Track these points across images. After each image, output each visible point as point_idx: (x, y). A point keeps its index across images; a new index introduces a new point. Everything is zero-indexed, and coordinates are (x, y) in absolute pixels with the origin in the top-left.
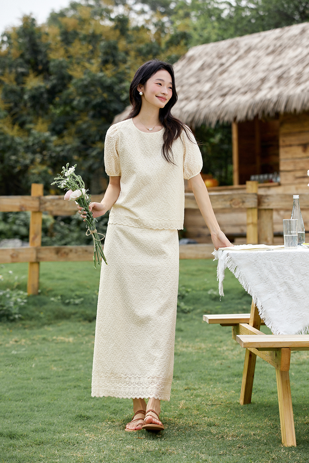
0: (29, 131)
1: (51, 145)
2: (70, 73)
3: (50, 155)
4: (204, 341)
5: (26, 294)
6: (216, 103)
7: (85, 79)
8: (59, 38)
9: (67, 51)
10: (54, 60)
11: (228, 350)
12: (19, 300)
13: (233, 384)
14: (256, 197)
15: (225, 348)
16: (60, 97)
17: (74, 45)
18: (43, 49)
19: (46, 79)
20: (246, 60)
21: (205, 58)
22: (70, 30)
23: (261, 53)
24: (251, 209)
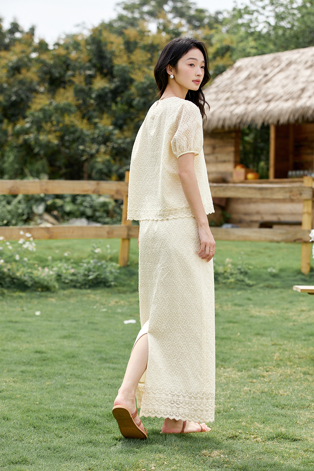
0: (95, 124)
1: (114, 138)
2: (133, 76)
3: (113, 146)
4: (273, 307)
5: (118, 265)
6: (261, 107)
7: (144, 83)
8: (122, 47)
9: (129, 57)
10: (118, 65)
11: (295, 315)
12: (113, 270)
13: (310, 342)
14: (311, 190)
15: (291, 314)
16: (122, 97)
17: (135, 53)
18: (108, 56)
19: (110, 81)
20: (287, 73)
21: (251, 69)
22: (132, 40)
23: (300, 67)
24: (307, 200)
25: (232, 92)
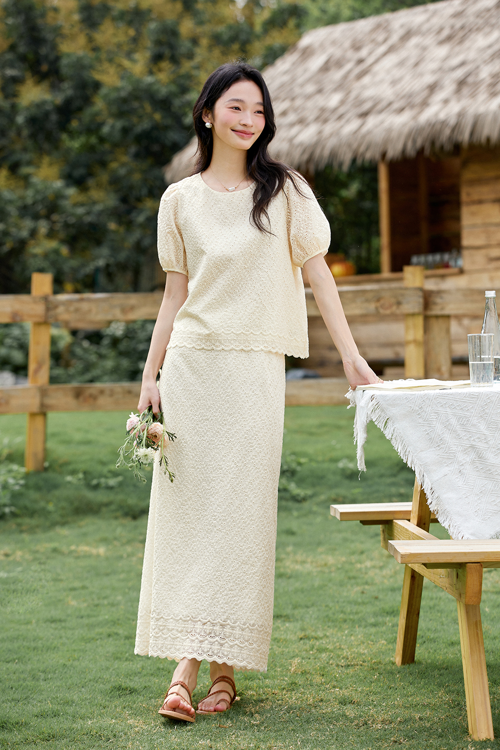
0: (26, 178)
1: (66, 204)
2: (97, 77)
3: (65, 222)
4: (332, 550)
5: (23, 470)
6: (350, 127)
7: (123, 88)
8: (76, 17)
9: (90, 39)
10: (68, 55)
11: (374, 567)
12: (11, 481)
13: (384, 628)
14: (421, 294)
15: (368, 564)
16: (80, 120)
17: (102, 28)
18: (49, 36)
19: (54, 87)
20: (403, 54)
21: (331, 50)
22: (97, 2)
23: (429, 40)
24: (413, 315)
25: (293, 99)
